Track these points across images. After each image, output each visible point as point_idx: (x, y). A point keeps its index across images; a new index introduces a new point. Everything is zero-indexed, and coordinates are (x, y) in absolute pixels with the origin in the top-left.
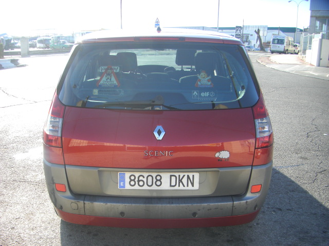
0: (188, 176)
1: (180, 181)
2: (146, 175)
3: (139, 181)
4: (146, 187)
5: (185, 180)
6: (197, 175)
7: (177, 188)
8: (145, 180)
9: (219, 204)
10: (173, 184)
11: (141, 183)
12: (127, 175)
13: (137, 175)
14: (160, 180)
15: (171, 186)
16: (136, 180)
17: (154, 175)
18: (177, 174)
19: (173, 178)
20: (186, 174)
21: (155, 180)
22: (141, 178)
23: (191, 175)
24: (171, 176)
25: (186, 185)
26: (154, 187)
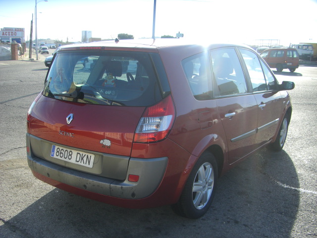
0: (88, 156)
1: (82, 159)
2: (65, 149)
3: (61, 153)
4: (63, 159)
5: (85, 159)
6: (93, 157)
7: (79, 163)
8: (64, 153)
9: (100, 182)
10: (78, 160)
11: (62, 155)
12: (57, 147)
13: (61, 148)
14: (71, 155)
15: (76, 161)
16: (60, 152)
17: (69, 150)
18: (81, 153)
19: (79, 155)
20: (87, 154)
21: (68, 154)
22: (62, 151)
23: (89, 155)
24: (78, 153)
25: (85, 162)
26: (67, 160)
